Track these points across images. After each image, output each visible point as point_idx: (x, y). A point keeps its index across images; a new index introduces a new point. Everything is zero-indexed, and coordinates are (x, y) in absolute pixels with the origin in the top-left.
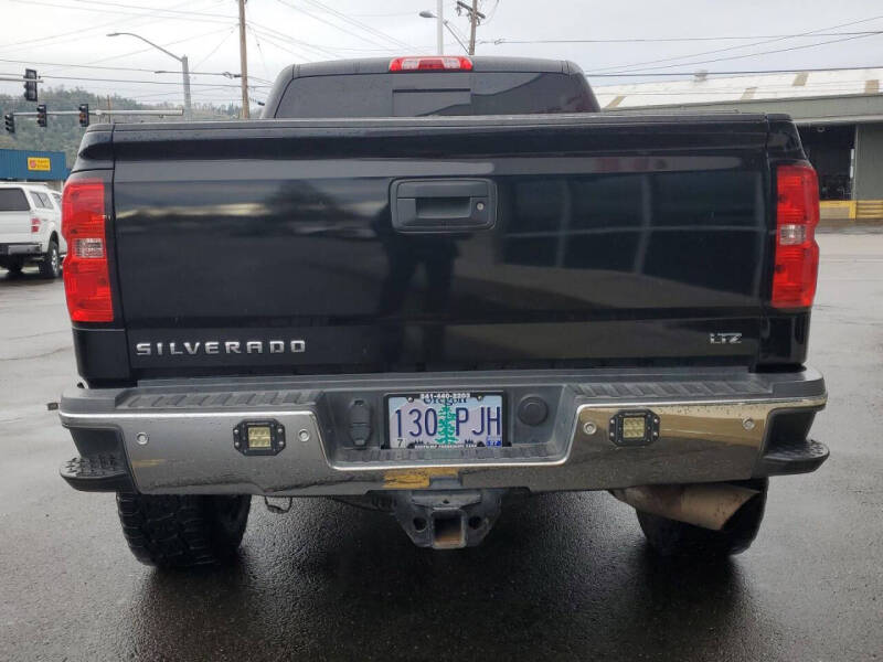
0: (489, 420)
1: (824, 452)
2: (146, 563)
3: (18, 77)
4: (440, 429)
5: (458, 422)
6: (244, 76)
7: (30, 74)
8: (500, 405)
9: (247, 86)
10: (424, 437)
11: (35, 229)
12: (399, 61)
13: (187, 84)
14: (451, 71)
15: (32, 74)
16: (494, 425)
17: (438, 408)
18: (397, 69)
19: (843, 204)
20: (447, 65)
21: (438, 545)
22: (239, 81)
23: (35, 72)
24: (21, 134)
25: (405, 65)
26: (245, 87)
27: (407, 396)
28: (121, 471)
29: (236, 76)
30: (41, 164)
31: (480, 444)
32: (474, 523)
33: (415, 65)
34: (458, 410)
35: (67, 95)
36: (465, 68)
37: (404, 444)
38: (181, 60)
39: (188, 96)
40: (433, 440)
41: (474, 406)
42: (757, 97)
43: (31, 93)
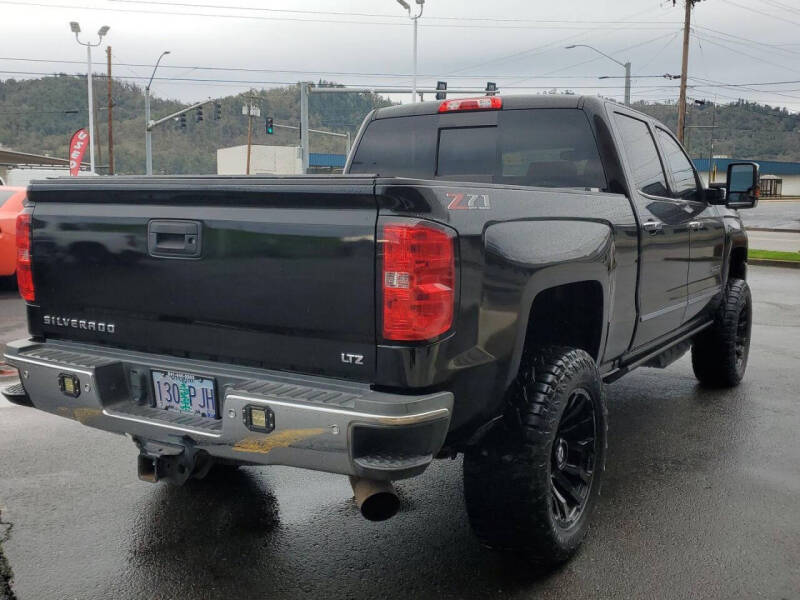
0: (208, 398)
3: (480, 90)
4: (182, 399)
5: (191, 396)
6: (684, 78)
8: (212, 388)
9: (686, 86)
10: (173, 403)
13: (628, 87)
15: (492, 86)
16: (210, 401)
17: (179, 383)
23: (494, 84)
26: (684, 87)
27: (162, 372)
29: (675, 77)
31: (204, 415)
32: (181, 469)
34: (190, 387)
37: (164, 407)
38: (625, 66)
40: (178, 406)
41: (198, 385)
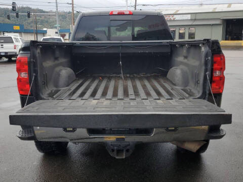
1: (224, 133)
2: (42, 152)
6: (73, 4)
7: (14, 3)
9: (73, 7)
11: (15, 48)
12: (112, 12)
13: (57, 6)
14: (127, 15)
18: (111, 14)
19: (240, 42)
20: (126, 13)
21: (117, 158)
22: (71, 5)
24: (12, 19)
25: (114, 13)
28: (33, 135)
30: (17, 28)
32: (127, 151)
33: (117, 13)
35: (24, 8)
36: (131, 14)
39: (57, 9)
42: (216, 11)
43: (14, 9)
